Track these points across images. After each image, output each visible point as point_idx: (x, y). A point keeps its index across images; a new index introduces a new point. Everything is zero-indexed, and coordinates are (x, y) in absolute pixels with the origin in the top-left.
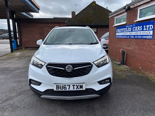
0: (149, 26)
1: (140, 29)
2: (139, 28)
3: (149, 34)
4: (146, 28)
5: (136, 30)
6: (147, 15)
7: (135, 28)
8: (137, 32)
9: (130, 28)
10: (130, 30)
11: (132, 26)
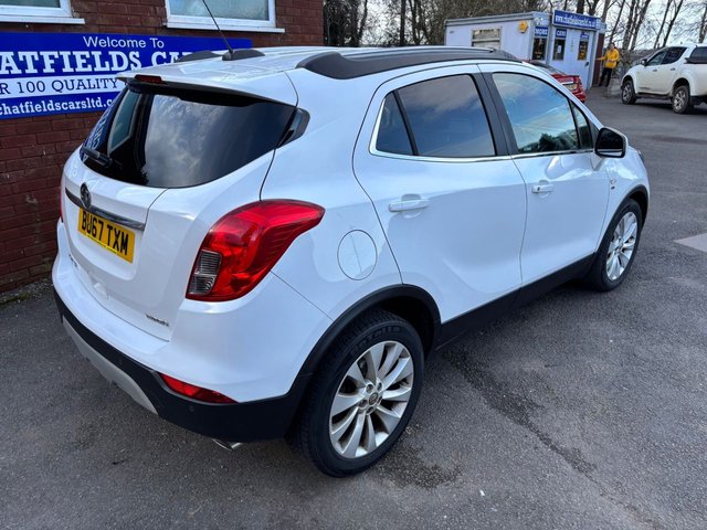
7: (169, 57)
9: (132, 54)
10: (130, 62)
11: (142, 44)
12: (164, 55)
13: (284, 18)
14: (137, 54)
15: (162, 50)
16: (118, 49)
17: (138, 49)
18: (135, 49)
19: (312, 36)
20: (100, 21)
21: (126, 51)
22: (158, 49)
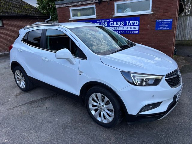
0: (133, 21)
1: (121, 24)
2: (119, 24)
3: (134, 29)
4: (129, 24)
5: (115, 25)
6: (126, 11)
7: (114, 23)
8: (118, 27)
9: (106, 23)
10: (105, 25)
11: (108, 21)
12: (112, 23)
13: (155, 9)
14: (107, 23)
15: (112, 22)
16: (103, 22)
17: (107, 22)
18: (106, 22)
19: (169, 13)
20: (100, 17)
21: (104, 22)
22: (111, 22)
